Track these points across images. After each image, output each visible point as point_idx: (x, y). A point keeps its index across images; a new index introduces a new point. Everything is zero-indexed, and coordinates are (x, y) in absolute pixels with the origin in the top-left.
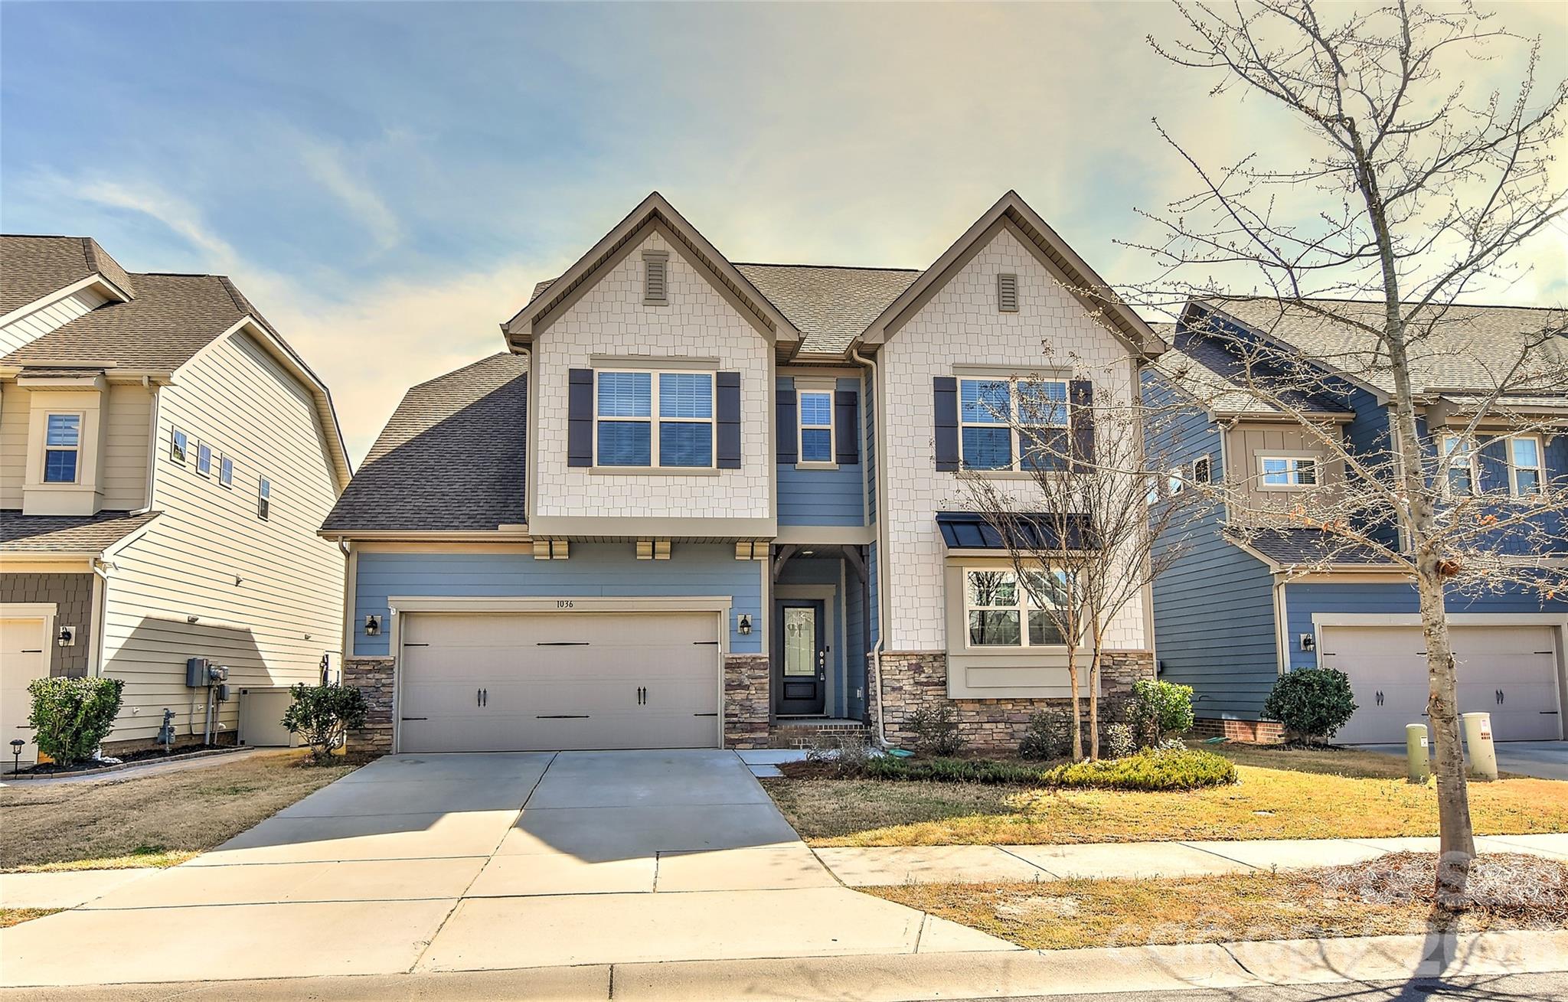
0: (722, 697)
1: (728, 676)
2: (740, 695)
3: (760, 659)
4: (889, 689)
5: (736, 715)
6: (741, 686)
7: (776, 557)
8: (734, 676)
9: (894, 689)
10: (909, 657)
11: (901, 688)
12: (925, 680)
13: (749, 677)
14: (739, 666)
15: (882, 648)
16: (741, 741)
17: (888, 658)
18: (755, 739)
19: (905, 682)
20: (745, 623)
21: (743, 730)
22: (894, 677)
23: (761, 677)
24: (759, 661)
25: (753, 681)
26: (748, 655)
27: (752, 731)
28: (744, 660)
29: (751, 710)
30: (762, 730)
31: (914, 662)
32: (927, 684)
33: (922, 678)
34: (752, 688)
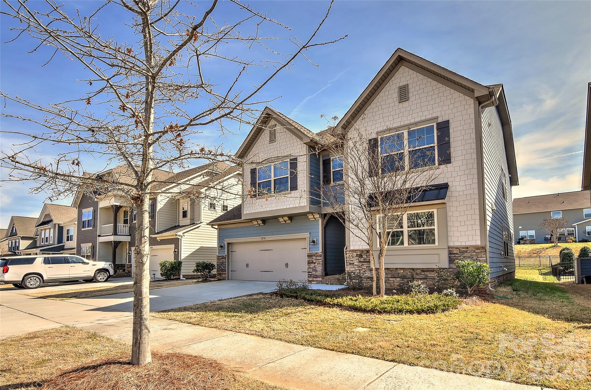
0: (307, 266)
1: (309, 259)
2: (312, 266)
3: (319, 253)
5: (311, 272)
6: (312, 262)
7: (324, 218)
8: (310, 259)
9: (350, 264)
10: (357, 252)
11: (353, 264)
12: (363, 260)
13: (315, 259)
14: (312, 256)
15: (346, 249)
16: (313, 281)
17: (348, 252)
18: (317, 280)
19: (355, 261)
20: (314, 242)
21: (313, 277)
22: (350, 259)
23: (319, 260)
25: (316, 261)
26: (314, 252)
27: (316, 278)
28: (313, 254)
29: (316, 271)
30: (320, 277)
31: (359, 253)
32: (364, 262)
33: (362, 260)
34: (316, 263)
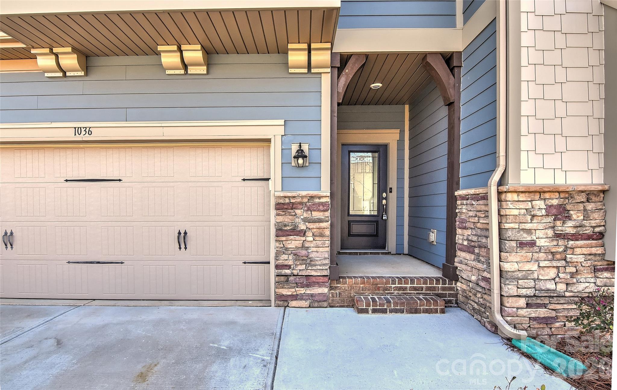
0: (273, 245)
1: (280, 219)
2: (294, 243)
3: (320, 198)
4: (514, 244)
5: (289, 267)
6: (296, 232)
7: (340, 70)
8: (287, 219)
9: (522, 245)
10: (547, 195)
11: (532, 244)
12: (572, 231)
13: (305, 220)
14: (293, 206)
15: (501, 183)
16: (295, 297)
17: (515, 197)
18: (312, 295)
19: (540, 234)
20: (300, 154)
21: (297, 285)
22: (523, 226)
23: (320, 221)
24: (317, 200)
25: (311, 225)
26: (304, 193)
27: (308, 286)
28: (299, 200)
29: (308, 261)
30: (320, 285)
31: (555, 202)
32: (575, 237)
33: (569, 228)
34: (309, 234)
